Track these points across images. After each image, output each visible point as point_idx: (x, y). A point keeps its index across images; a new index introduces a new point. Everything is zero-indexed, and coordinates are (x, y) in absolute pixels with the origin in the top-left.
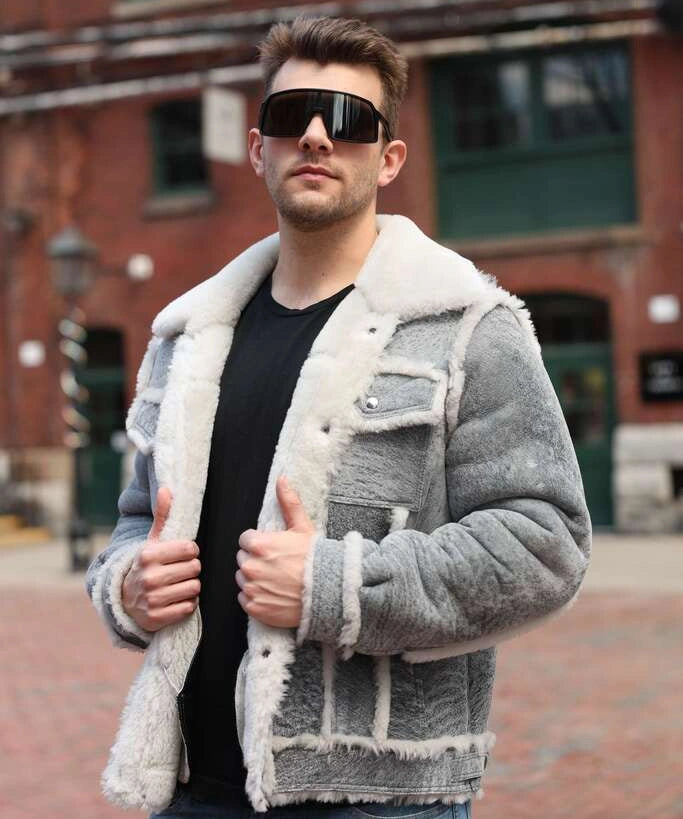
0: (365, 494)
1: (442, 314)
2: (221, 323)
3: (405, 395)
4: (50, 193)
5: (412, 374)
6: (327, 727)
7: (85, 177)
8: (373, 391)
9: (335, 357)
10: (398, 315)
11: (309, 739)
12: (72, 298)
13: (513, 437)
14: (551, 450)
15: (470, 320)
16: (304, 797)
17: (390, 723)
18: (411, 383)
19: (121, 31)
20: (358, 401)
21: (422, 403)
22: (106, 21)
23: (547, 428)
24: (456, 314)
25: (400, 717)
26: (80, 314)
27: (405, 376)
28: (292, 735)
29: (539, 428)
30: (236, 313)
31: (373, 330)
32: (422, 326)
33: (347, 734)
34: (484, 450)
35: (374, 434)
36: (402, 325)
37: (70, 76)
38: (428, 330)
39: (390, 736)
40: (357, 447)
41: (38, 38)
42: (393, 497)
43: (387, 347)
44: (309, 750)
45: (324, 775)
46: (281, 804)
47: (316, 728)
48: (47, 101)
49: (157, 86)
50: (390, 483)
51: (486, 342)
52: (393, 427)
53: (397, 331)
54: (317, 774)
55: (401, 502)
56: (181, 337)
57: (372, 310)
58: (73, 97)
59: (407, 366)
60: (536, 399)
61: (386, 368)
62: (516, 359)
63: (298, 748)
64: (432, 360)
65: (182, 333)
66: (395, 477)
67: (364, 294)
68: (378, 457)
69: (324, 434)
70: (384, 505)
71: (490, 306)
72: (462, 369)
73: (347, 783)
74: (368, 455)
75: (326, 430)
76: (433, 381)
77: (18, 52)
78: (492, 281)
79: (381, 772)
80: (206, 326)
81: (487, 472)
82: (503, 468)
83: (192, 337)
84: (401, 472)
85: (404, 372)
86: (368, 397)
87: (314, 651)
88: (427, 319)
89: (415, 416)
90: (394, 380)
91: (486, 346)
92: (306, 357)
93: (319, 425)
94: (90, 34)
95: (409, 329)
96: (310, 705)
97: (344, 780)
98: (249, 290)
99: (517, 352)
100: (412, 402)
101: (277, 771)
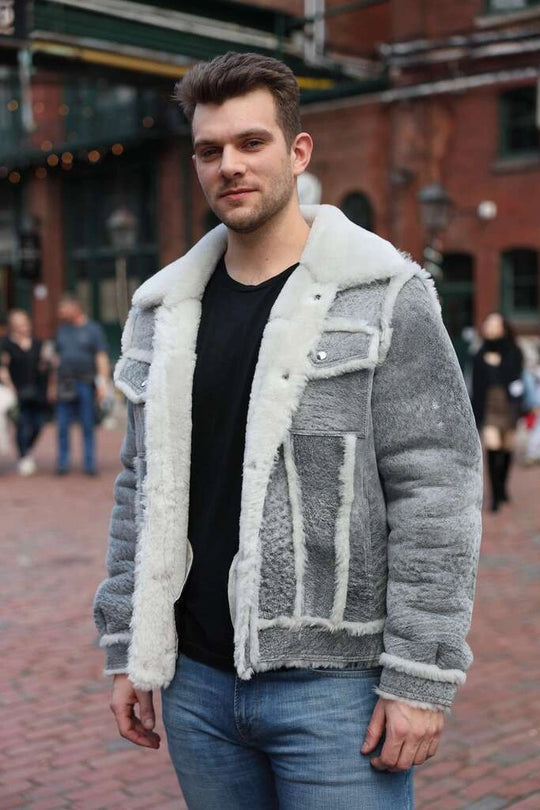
0: (321, 427)
1: (372, 283)
2: (192, 298)
3: (347, 347)
4: (425, 156)
5: (351, 330)
6: (297, 611)
7: (451, 146)
8: (322, 347)
9: (288, 319)
10: (337, 285)
11: (285, 620)
12: (434, 231)
13: (423, 384)
14: (452, 394)
15: (395, 287)
16: (280, 664)
17: (346, 608)
18: (351, 338)
19: (481, 37)
20: (310, 355)
21: (362, 353)
22: (469, 30)
23: (449, 375)
24: (385, 282)
25: (355, 605)
26: (438, 244)
27: (345, 332)
28: (272, 618)
29: (442, 375)
30: (202, 289)
31: (318, 297)
32: (357, 293)
33: (312, 616)
34: (400, 392)
35: (325, 379)
36: (340, 292)
37: (444, 71)
38: (361, 295)
39: (345, 618)
40: (312, 391)
41: (422, 44)
42: (343, 427)
43: (331, 310)
44: (285, 629)
45: (294, 647)
46: (263, 670)
47: (290, 611)
48: (426, 89)
49: (506, 77)
50: (339, 417)
51: (407, 305)
52: (339, 373)
53: (337, 297)
54: (290, 647)
55: (350, 430)
56: (160, 308)
57: (316, 281)
58: (444, 86)
59: (345, 324)
60: (441, 352)
61: (331, 327)
62: (428, 320)
63: (277, 628)
64: (366, 319)
65: (160, 305)
66: (343, 411)
67: (308, 269)
68: (330, 397)
69: (284, 380)
70: (337, 434)
71: (409, 276)
72: (391, 327)
73: (313, 653)
74: (321, 396)
75: (286, 377)
76: (368, 335)
77: (406, 55)
78: (407, 257)
79: (339, 645)
80: (180, 302)
81: (402, 410)
82: (414, 408)
83: (169, 309)
84: (349, 407)
85: (344, 329)
86: (319, 351)
87: (289, 553)
88: (360, 287)
89: (355, 364)
90: (338, 336)
91: (407, 308)
92: (266, 322)
93: (282, 373)
94: (459, 40)
95: (346, 296)
96: (285, 594)
97: (310, 651)
98: (209, 270)
99: (428, 314)
100: (352, 353)
101: (261, 645)
